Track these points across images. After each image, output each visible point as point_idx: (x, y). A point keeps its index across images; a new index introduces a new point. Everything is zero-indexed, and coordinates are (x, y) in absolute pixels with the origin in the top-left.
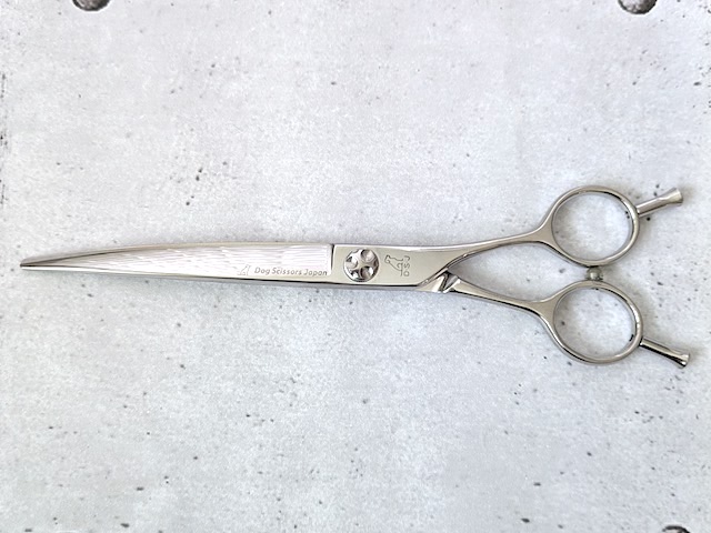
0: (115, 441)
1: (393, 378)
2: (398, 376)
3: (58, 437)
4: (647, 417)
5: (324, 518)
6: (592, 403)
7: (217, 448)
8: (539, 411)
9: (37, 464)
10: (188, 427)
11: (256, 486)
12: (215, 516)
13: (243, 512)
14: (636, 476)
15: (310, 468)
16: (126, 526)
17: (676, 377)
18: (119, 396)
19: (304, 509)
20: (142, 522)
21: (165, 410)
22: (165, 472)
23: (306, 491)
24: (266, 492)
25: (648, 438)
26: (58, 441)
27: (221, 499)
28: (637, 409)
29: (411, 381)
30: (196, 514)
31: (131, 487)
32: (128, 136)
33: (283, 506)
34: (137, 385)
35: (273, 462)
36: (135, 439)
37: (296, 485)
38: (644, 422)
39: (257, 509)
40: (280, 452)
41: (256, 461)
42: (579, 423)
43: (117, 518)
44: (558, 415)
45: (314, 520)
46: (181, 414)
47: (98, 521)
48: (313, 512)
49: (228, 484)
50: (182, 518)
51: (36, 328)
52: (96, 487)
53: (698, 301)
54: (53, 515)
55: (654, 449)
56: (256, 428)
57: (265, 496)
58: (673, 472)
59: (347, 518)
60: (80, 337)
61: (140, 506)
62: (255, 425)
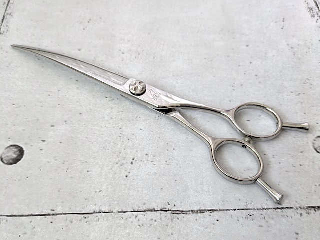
0: (43, 108)
1: (175, 83)
2: (177, 82)
3: (16, 108)
4: (297, 93)
5: (143, 136)
6: (270, 90)
7: (91, 110)
8: (245, 93)
9: (5, 118)
10: (78, 102)
11: (109, 123)
12: (88, 137)
13: (102, 134)
14: (297, 116)
15: (136, 117)
16: (44, 141)
17: (308, 79)
18: (47, 92)
19: (133, 133)
20: (52, 140)
21: (68, 96)
22: (66, 119)
23: (134, 125)
24: (114, 126)
25: (299, 102)
26: (16, 109)
27: (92, 129)
28: (292, 91)
29: (183, 84)
30: (80, 136)
31: (48, 125)
32: (62, 11)
33: (122, 131)
34: (56, 88)
35: (118, 114)
36: (52, 107)
37: (129, 123)
38: (296, 96)
39: (109, 133)
40: (122, 110)
41: (109, 114)
42: (265, 97)
43: (40, 138)
44: (254, 94)
45: (138, 137)
46: (75, 98)
47: (30, 140)
48: (137, 133)
49: (96, 123)
50: (72, 137)
51: (13, 70)
52: (32, 125)
53: (311, 52)
54: (9, 137)
55: (304, 106)
56: (110, 102)
57: (114, 128)
58: (315, 115)
59: (154, 135)
60: (32, 73)
61: (52, 133)
62: (110, 101)
